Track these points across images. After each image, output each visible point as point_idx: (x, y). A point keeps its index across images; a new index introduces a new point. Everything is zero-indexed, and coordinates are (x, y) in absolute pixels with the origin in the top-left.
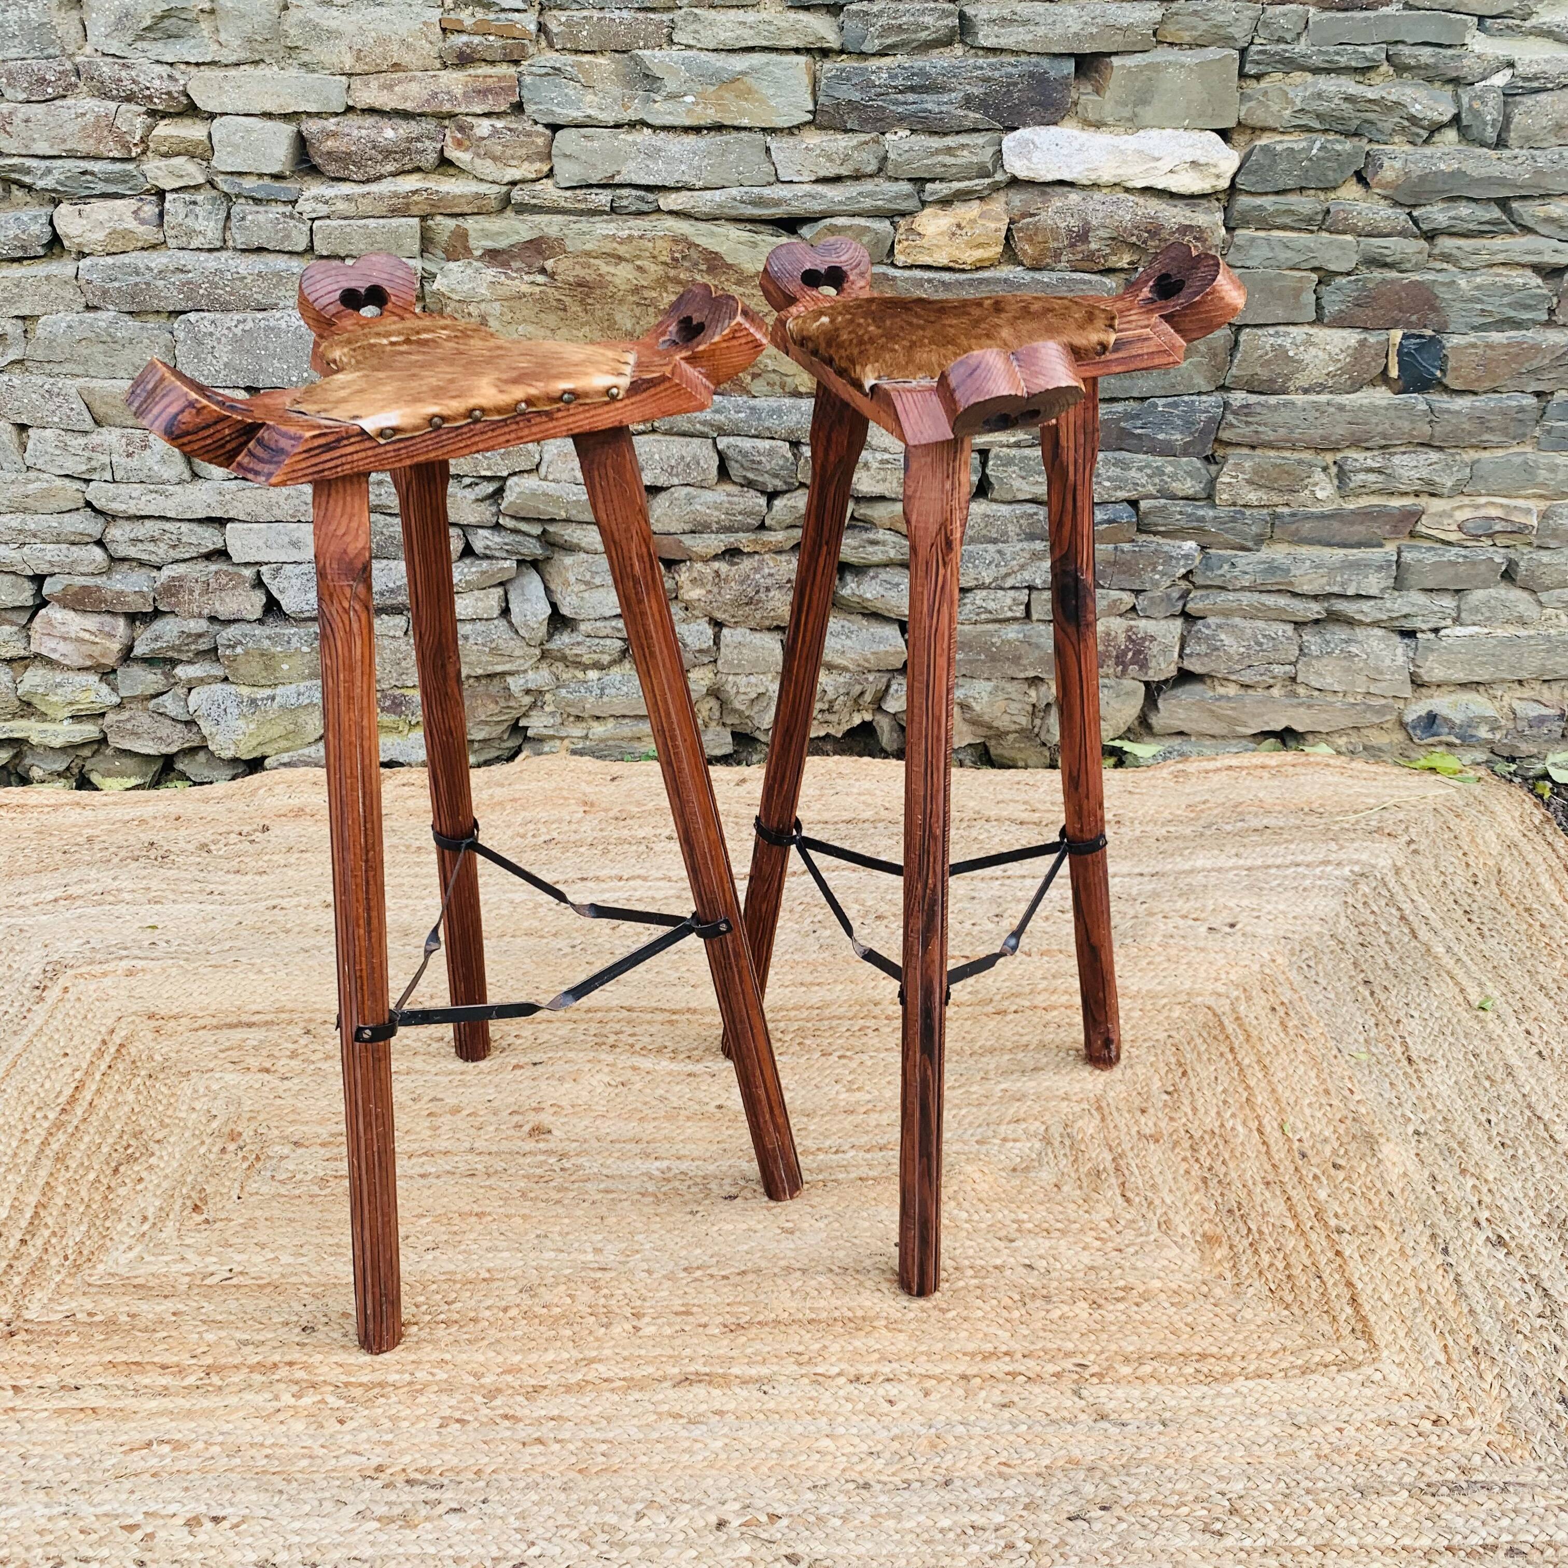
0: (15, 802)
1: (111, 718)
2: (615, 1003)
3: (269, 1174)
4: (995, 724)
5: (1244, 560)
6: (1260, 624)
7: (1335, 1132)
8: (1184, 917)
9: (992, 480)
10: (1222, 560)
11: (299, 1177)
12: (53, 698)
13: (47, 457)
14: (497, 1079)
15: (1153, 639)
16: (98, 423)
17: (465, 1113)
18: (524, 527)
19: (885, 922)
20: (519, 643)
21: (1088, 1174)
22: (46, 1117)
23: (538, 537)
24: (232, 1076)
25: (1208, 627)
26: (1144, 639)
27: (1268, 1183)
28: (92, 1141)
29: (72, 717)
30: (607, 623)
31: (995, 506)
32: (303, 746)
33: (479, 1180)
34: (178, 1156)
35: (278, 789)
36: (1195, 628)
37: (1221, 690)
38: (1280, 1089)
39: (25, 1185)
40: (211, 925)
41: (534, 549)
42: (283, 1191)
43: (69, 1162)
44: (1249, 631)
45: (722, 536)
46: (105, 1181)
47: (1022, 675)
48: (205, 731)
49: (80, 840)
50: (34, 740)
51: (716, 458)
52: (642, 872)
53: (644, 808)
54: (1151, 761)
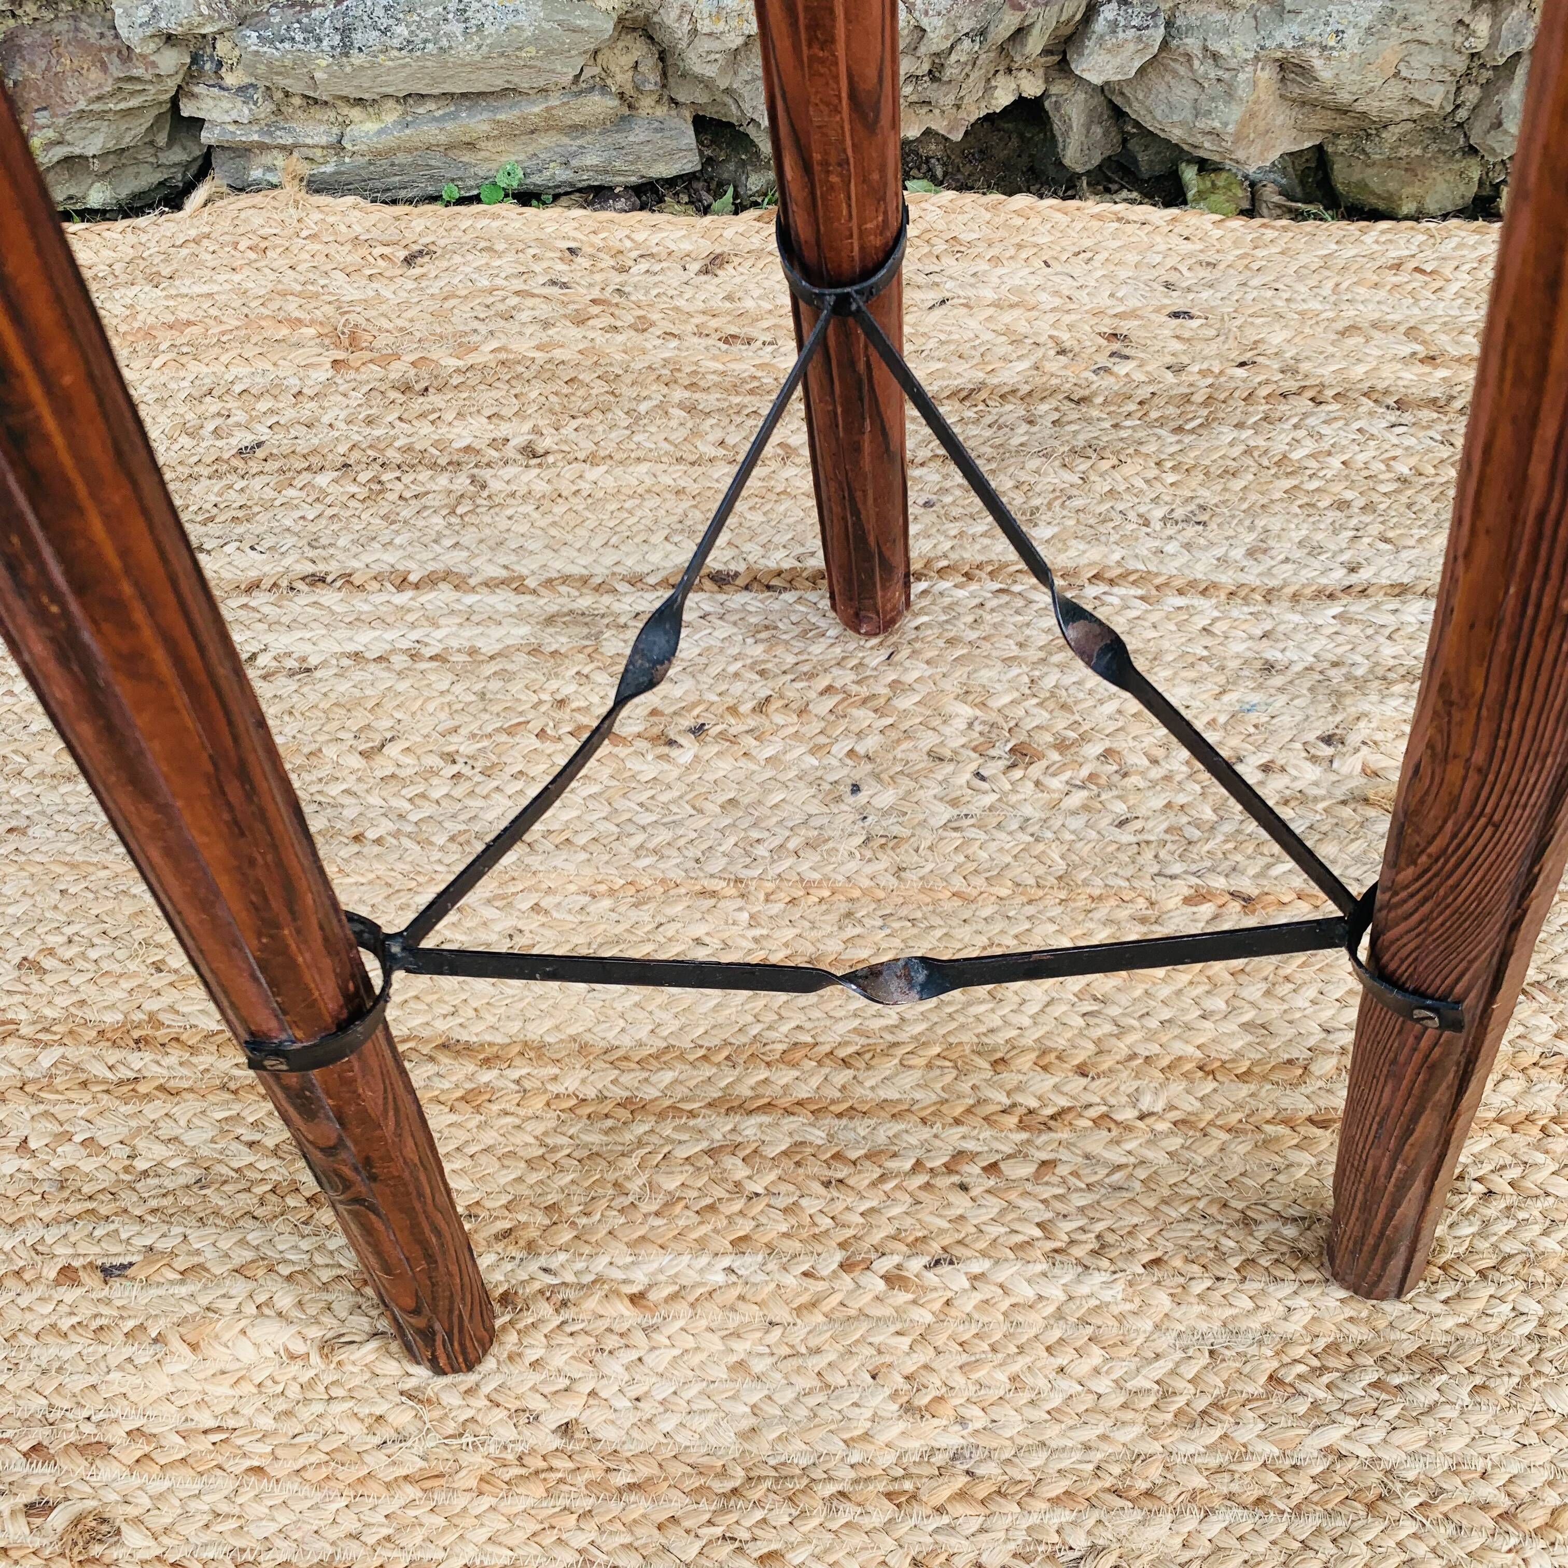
4: (1360, 107)
19: (1036, 770)
52: (454, 560)
53: (471, 359)
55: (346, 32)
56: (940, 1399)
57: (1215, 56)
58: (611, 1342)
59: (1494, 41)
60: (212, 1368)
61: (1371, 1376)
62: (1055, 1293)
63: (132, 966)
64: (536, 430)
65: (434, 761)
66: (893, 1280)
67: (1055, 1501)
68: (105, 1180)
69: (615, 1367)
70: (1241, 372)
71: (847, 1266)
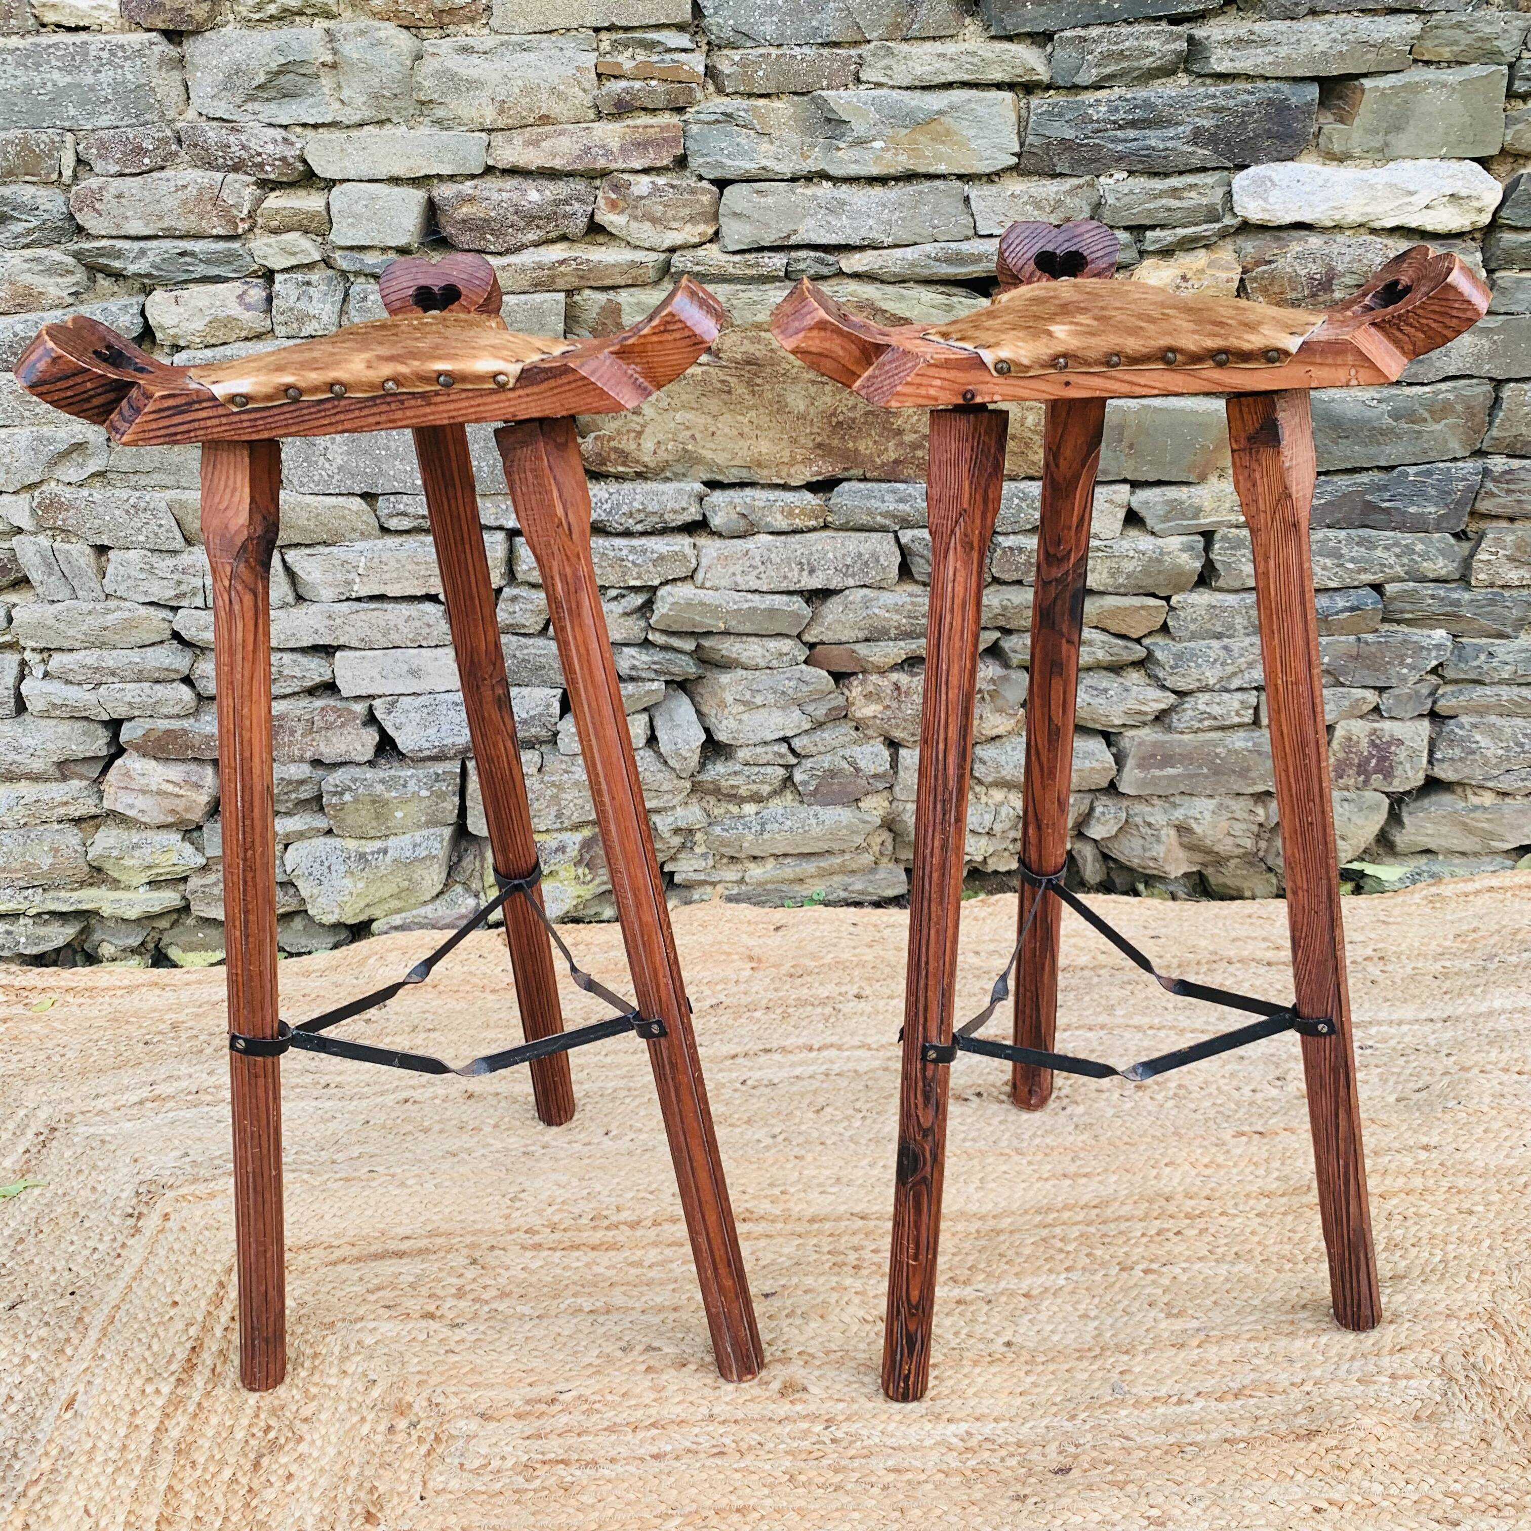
0: (82, 985)
1: (194, 882)
2: (842, 1208)
3: (457, 1461)
4: (1216, 849)
5: (1501, 647)
6: (1519, 721)
8: (1506, 1070)
9: (1218, 566)
10: (1479, 649)
11: (496, 1463)
12: (128, 862)
13: (130, 582)
15: (1400, 742)
16: (188, 542)
17: (692, 1364)
18: (676, 642)
20: (668, 774)
21: (1517, 1420)
22: (158, 1391)
23: (690, 654)
24: (389, 1325)
25: (1462, 727)
26: (1389, 744)
28: (221, 1424)
29: (149, 883)
30: (768, 749)
31: (1219, 596)
32: (415, 907)
33: (733, 1460)
34: (334, 1439)
35: (392, 957)
36: (1446, 729)
37: (1474, 800)
39: (141, 1492)
40: (332, 1126)
41: (687, 667)
42: (478, 1486)
43: (195, 1456)
44: (1509, 730)
45: (902, 643)
46: (244, 1480)
47: (1251, 790)
48: (304, 893)
49: (161, 1026)
50: (106, 911)
51: (898, 553)
52: (834, 1039)
53: (822, 962)
54: (1398, 885)
55: (763, 825)
56: (1183, 1311)
57: (1149, 825)
58: (1018, 1313)
59: (1267, 818)
64: (861, 987)
65: (850, 1112)
69: (1023, 1321)
71: (1122, 1269)
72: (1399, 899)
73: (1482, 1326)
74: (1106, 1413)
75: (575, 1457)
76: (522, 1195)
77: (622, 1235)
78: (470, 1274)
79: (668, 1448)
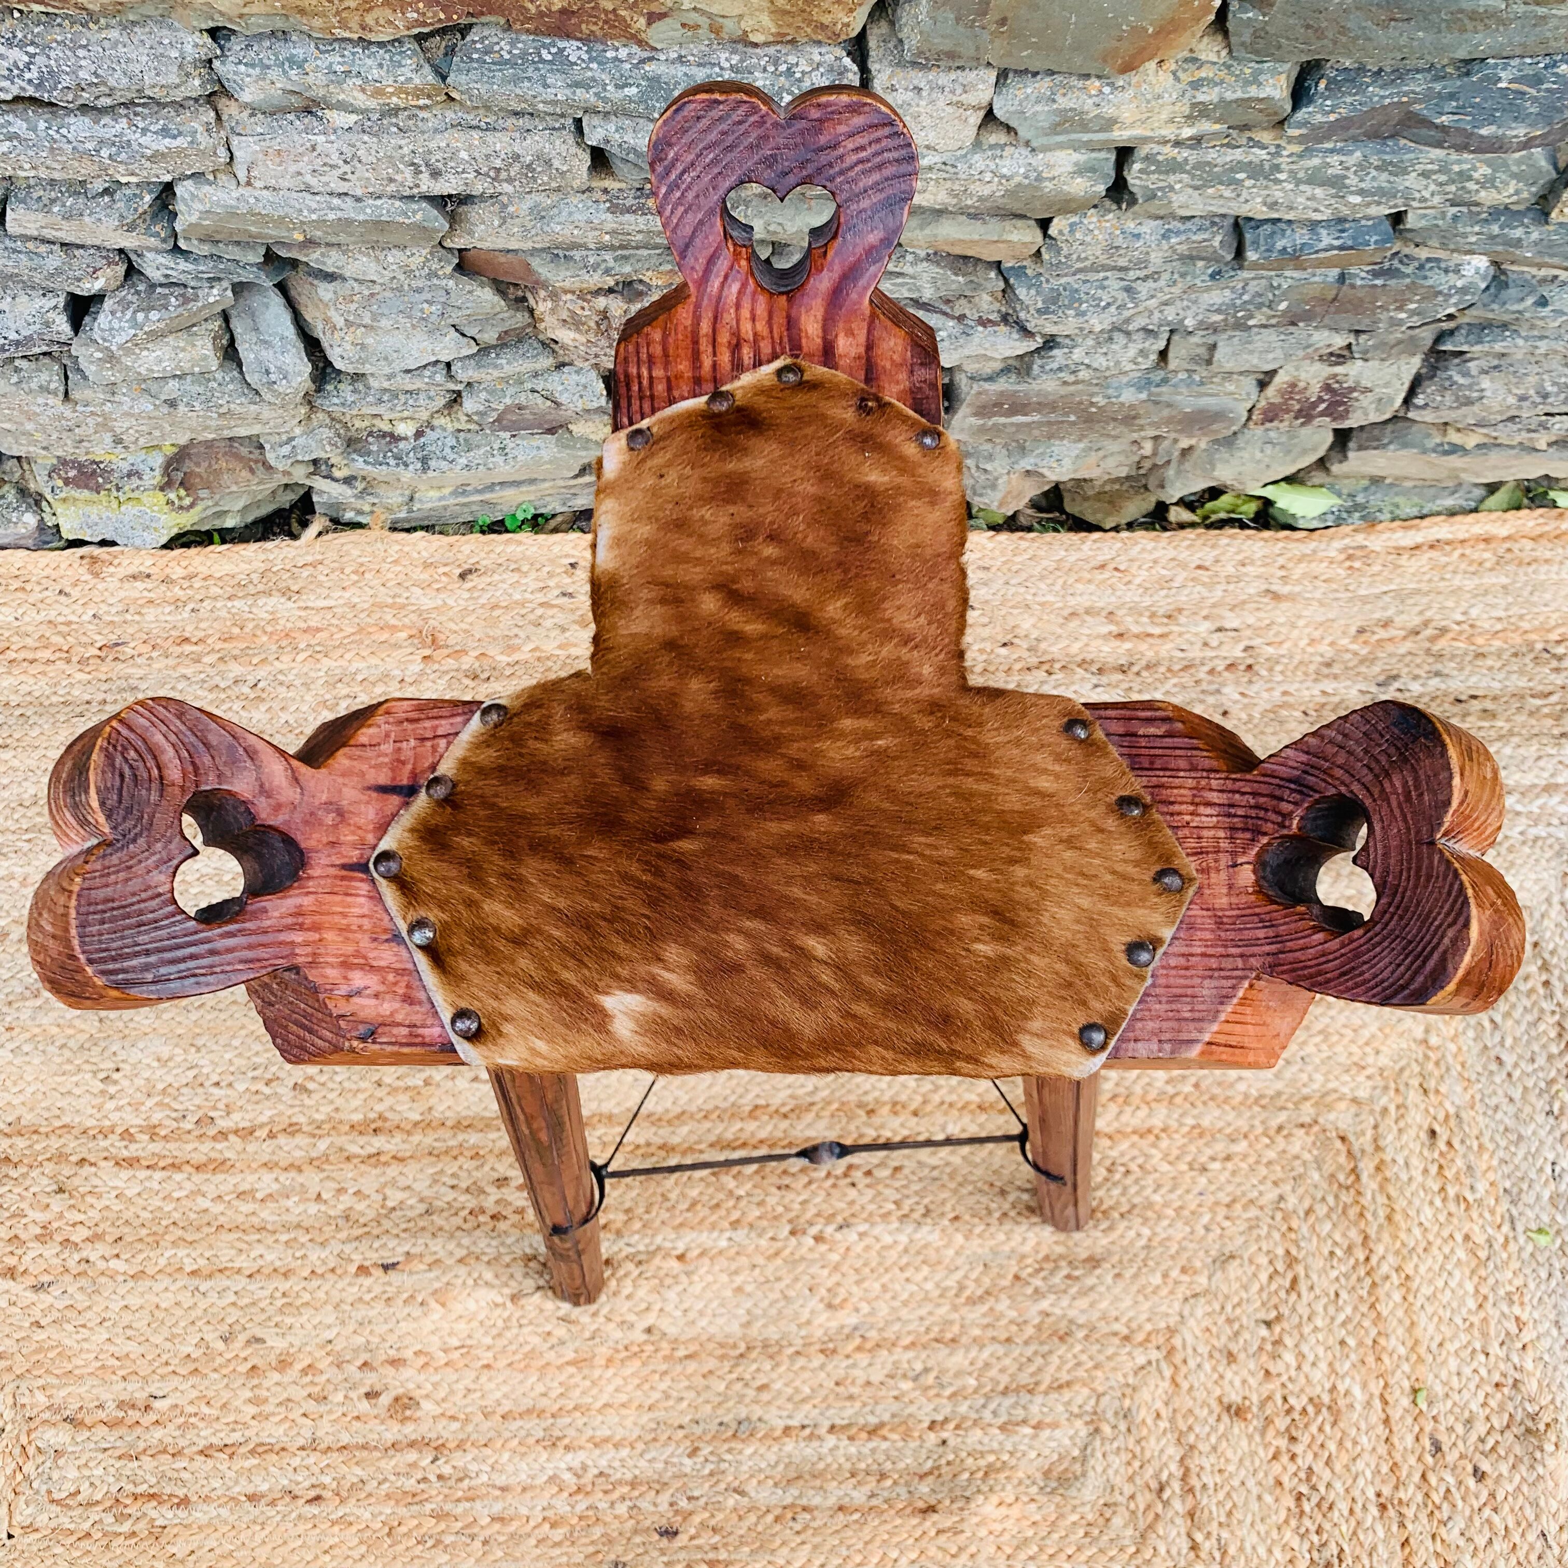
3: (44, 1488)
4: (1075, 479)
7: (1484, 1405)
9: (1135, 188)
10: (1527, 288)
11: (85, 1492)
14: (336, 1296)
15: (1367, 390)
17: (298, 1366)
18: (226, 252)
23: (260, 265)
26: (1352, 390)
27: (1383, 1507)
33: (331, 1509)
36: (1444, 371)
37: (1455, 437)
38: (1423, 1320)
42: (66, 1522)
51: (585, 154)
54: (1315, 525)
55: (424, 461)
56: (845, 1300)
58: (668, 1281)
60: (453, 1316)
61: (1065, 1272)
62: (903, 1239)
63: (363, 1085)
66: (818, 1239)
67: (906, 1348)
68: (371, 1214)
69: (672, 1295)
70: (1004, 651)
71: (793, 1233)
72: (1311, 545)
73: (1154, 1355)
74: (729, 1451)
75: (168, 1491)
76: (116, 1076)
77: (229, 1149)
78: (57, 1204)
79: (264, 1487)
